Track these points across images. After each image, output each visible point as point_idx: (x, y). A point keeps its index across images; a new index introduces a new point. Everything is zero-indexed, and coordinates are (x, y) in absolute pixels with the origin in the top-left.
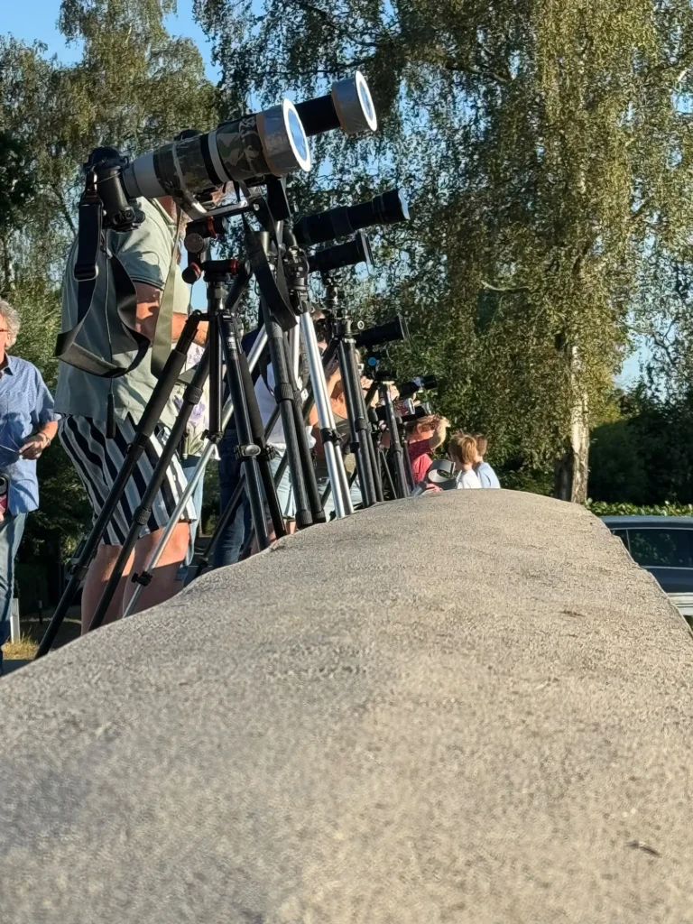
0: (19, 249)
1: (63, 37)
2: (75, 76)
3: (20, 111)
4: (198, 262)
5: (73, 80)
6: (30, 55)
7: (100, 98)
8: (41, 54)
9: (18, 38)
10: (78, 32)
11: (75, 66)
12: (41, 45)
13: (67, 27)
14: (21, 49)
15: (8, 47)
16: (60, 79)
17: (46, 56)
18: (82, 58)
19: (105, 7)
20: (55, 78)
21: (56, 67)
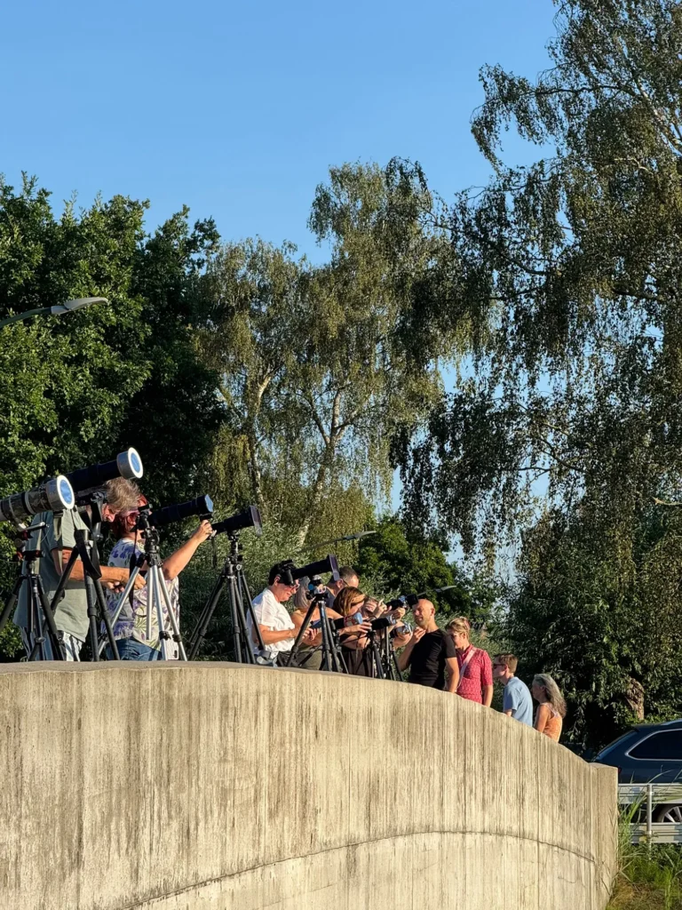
0: (267, 459)
1: (314, 236)
2: (323, 278)
3: (269, 315)
4: (21, 551)
5: (322, 282)
6: (278, 257)
7: (349, 301)
8: (291, 256)
9: (266, 240)
10: (330, 229)
11: (323, 267)
12: (290, 246)
13: (318, 225)
14: (269, 252)
15: (255, 250)
16: (308, 281)
17: (295, 258)
18: (331, 259)
19: (359, 204)
20: (304, 281)
21: (306, 269)
